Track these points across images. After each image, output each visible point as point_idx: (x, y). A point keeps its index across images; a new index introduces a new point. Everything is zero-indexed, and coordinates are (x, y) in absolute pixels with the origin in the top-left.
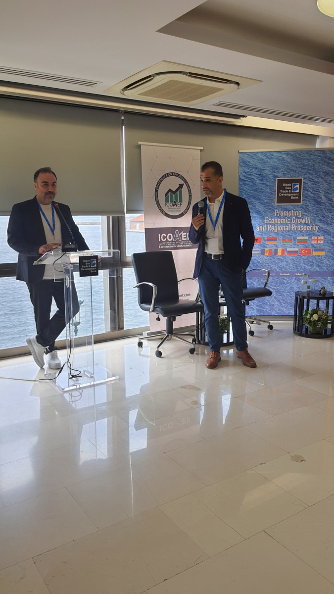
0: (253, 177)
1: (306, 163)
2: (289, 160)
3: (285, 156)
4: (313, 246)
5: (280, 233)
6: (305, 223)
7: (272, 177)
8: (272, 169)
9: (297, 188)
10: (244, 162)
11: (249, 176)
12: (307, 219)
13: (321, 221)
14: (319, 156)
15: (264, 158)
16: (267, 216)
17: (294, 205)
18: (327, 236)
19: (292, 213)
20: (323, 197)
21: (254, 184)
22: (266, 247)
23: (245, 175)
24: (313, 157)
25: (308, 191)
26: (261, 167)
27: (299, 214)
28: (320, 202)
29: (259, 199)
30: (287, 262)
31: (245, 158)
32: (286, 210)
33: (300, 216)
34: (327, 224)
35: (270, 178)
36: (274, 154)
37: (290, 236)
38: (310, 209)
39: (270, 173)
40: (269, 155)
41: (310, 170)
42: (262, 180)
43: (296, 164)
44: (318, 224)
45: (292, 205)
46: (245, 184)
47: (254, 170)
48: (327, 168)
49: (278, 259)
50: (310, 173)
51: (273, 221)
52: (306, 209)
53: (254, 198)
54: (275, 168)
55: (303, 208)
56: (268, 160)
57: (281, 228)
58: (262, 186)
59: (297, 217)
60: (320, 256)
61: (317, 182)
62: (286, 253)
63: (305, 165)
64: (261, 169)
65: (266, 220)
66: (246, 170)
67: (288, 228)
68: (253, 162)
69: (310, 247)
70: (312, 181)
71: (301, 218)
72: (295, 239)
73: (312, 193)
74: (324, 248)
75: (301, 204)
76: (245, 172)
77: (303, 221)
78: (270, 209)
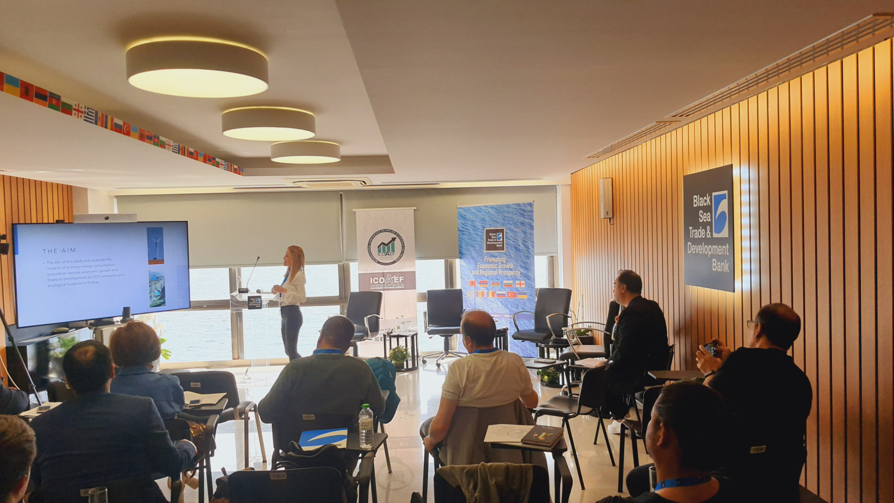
0: (469, 228)
1: (506, 215)
2: (493, 213)
3: (490, 210)
4: (517, 290)
5: (490, 277)
6: (509, 268)
7: (481, 228)
8: (481, 221)
9: (500, 237)
10: (461, 216)
11: (466, 227)
12: (511, 265)
13: (521, 266)
14: (515, 209)
15: (475, 211)
16: (479, 261)
17: (499, 253)
18: (528, 282)
19: (498, 259)
20: (521, 245)
21: (470, 234)
22: (479, 290)
23: (463, 226)
24: (511, 210)
25: (510, 240)
26: (474, 219)
27: (504, 259)
28: (520, 250)
29: (474, 247)
30: (497, 304)
31: (462, 212)
32: (494, 257)
33: (505, 262)
34: (527, 269)
35: (480, 229)
36: (482, 208)
37: (498, 280)
38: (512, 256)
39: (479, 224)
40: (479, 209)
41: (509, 221)
42: (474, 230)
43: (498, 216)
44: (520, 269)
45: (498, 252)
46: (463, 234)
47: (469, 222)
48: (521, 219)
49: (490, 300)
50: (509, 223)
51: (484, 266)
52: (508, 255)
53: (470, 245)
54: (484, 220)
55: (507, 255)
56: (479, 214)
57: (491, 273)
58: (475, 236)
59: (502, 263)
60: (523, 299)
61: (516, 232)
62: (496, 296)
63: (505, 217)
64: (473, 221)
65: (478, 265)
66: (463, 223)
67: (496, 273)
68: (469, 216)
69: (515, 291)
70: (511, 230)
71: (505, 264)
72: (502, 282)
73: (512, 241)
74: (526, 291)
75: (505, 251)
76: (462, 224)
77: (508, 267)
78: (481, 256)
